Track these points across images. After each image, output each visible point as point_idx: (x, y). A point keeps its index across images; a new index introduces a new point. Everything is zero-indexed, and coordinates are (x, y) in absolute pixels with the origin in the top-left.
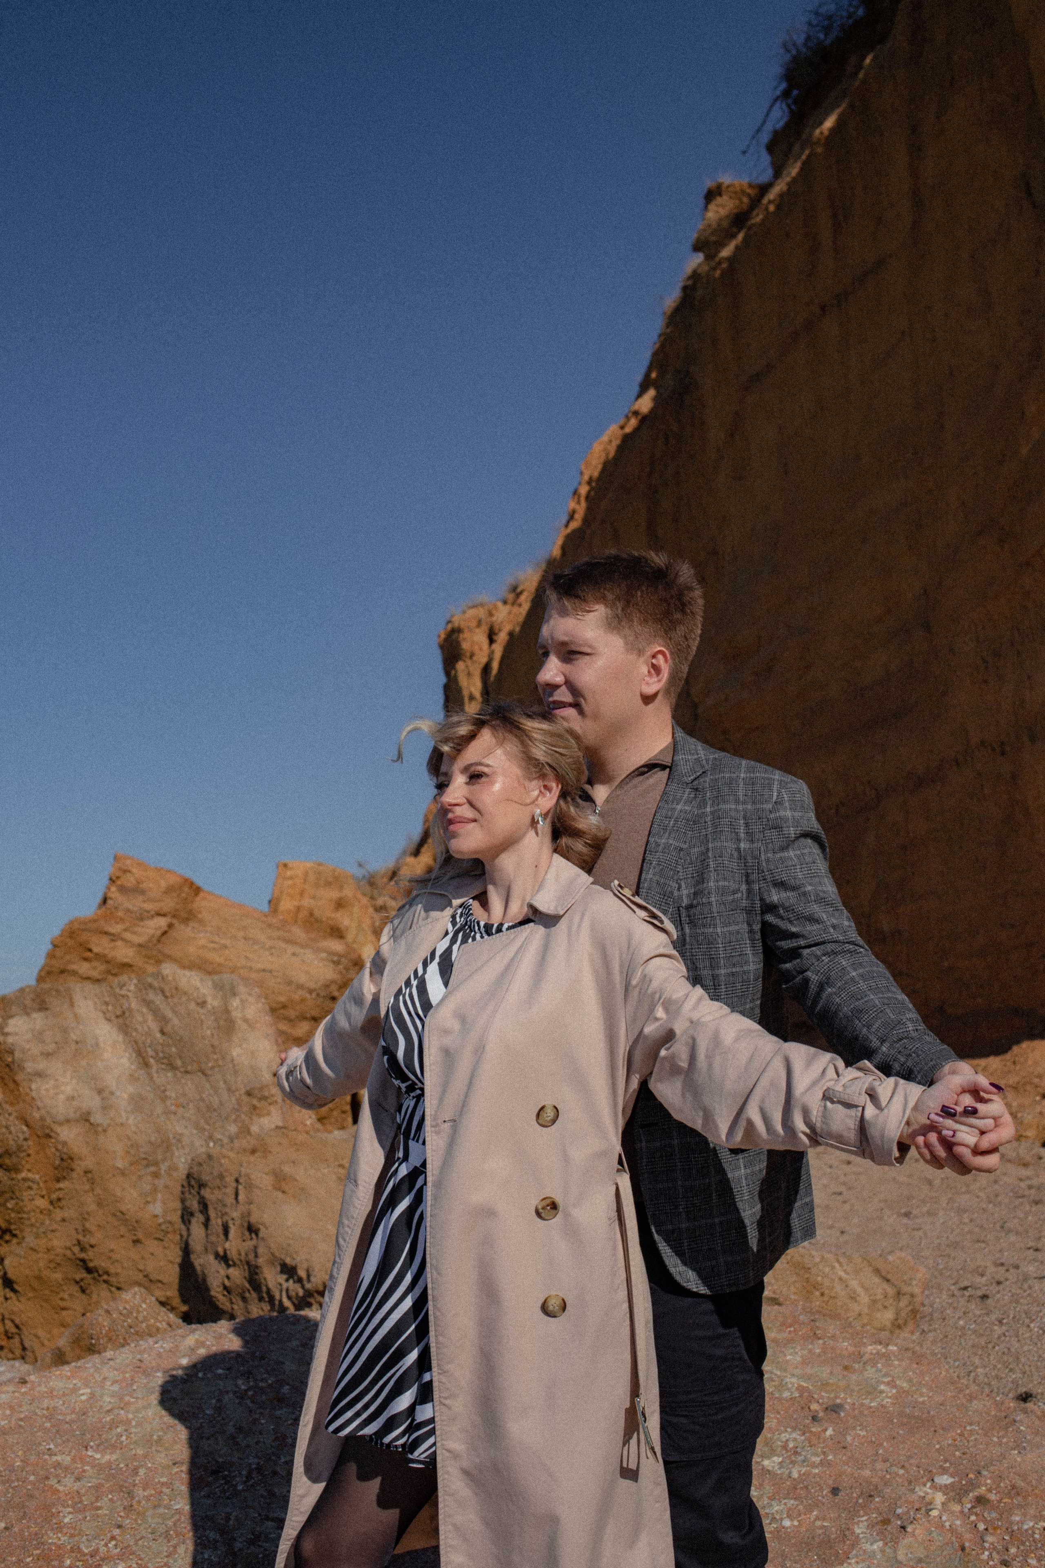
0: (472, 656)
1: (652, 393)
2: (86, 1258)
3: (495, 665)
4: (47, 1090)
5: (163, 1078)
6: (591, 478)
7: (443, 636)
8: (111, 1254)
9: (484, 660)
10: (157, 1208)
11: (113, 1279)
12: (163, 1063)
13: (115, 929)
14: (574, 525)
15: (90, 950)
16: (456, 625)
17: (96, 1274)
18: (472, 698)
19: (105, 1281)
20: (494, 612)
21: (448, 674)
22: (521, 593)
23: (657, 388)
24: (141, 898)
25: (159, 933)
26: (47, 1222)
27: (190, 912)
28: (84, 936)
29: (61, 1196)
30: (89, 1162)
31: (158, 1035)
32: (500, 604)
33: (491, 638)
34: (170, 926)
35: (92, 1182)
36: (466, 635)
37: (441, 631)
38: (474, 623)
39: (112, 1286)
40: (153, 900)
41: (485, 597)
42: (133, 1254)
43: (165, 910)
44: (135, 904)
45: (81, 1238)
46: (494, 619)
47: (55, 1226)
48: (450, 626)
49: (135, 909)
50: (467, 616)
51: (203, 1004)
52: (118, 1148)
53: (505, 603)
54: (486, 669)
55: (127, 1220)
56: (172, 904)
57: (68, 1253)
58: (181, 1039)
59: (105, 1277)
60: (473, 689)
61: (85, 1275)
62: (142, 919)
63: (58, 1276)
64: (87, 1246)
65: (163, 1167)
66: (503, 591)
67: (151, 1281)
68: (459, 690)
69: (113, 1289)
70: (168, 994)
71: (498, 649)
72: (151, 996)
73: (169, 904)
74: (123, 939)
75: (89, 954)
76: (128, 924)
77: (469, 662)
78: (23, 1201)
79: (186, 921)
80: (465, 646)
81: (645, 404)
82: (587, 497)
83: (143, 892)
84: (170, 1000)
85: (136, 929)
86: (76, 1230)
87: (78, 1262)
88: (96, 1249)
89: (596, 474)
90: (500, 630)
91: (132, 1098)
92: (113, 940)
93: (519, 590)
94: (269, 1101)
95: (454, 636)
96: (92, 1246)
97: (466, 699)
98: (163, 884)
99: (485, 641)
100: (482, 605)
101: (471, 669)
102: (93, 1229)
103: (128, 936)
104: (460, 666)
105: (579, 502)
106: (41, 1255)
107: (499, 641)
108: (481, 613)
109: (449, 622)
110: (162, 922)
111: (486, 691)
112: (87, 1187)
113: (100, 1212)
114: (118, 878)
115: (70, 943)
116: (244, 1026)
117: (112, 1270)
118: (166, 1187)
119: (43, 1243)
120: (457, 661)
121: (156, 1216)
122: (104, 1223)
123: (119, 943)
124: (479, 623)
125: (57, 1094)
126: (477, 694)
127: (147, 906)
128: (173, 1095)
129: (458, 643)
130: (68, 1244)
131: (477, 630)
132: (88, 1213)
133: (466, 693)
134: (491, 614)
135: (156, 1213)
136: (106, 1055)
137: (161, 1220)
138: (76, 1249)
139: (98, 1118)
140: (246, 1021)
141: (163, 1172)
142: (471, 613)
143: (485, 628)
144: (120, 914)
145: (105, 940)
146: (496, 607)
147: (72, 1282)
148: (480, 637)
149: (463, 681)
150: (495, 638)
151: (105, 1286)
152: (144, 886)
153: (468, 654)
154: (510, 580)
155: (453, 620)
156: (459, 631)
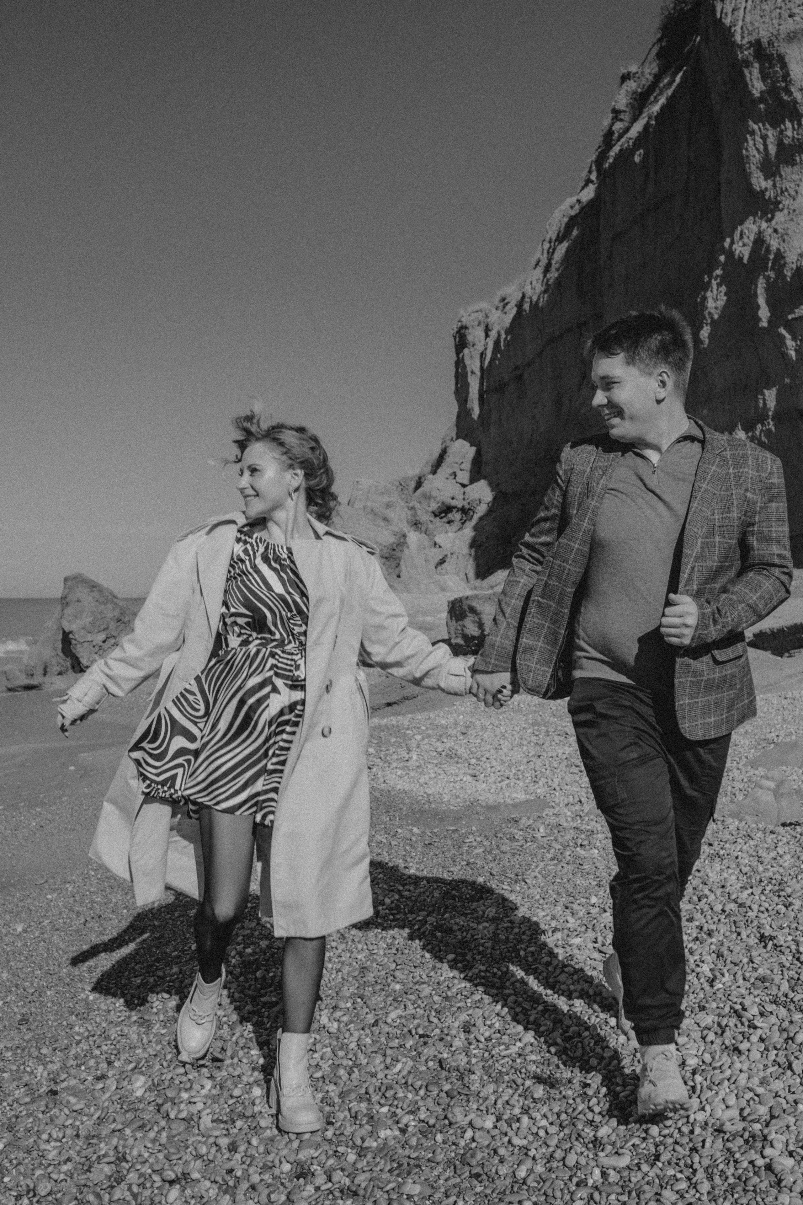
0: (474, 345)
3: (489, 353)
7: (456, 330)
9: (482, 349)
16: (464, 324)
18: (473, 373)
20: (490, 315)
21: (458, 354)
22: (507, 304)
32: (494, 311)
33: (487, 334)
36: (470, 330)
37: (455, 327)
38: (476, 323)
41: (484, 305)
46: (489, 320)
48: (460, 324)
50: (471, 318)
53: (497, 309)
54: (482, 355)
60: (474, 367)
66: (496, 301)
68: (465, 367)
71: (490, 343)
77: (472, 349)
80: (470, 338)
90: (492, 330)
93: (506, 301)
95: (463, 331)
97: (469, 374)
99: (483, 335)
100: (482, 311)
101: (473, 354)
104: (466, 351)
107: (491, 337)
108: (480, 316)
109: (460, 321)
111: (483, 371)
120: (464, 348)
124: (479, 323)
126: (477, 371)
129: (465, 336)
131: (478, 328)
133: (469, 369)
134: (487, 316)
142: (474, 316)
143: (482, 327)
146: (491, 312)
148: (480, 333)
149: (467, 362)
150: (490, 333)
153: (472, 344)
154: (500, 295)
155: (463, 319)
156: (466, 328)
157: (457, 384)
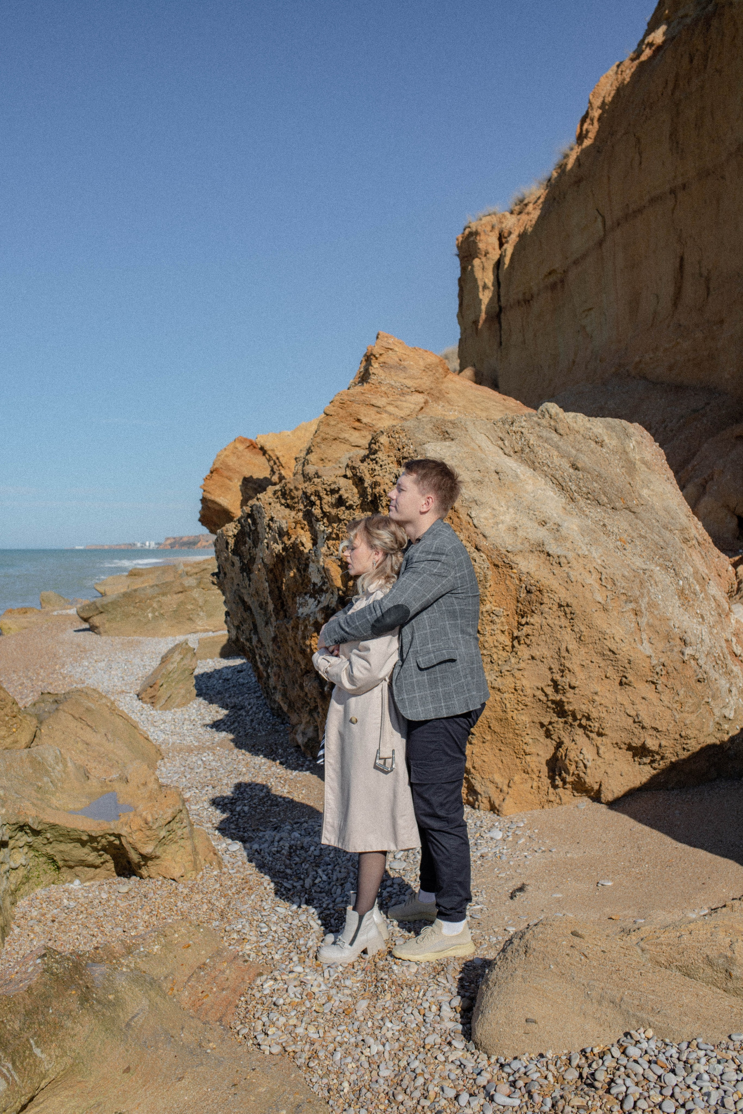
0: (486, 254)
1: (663, 28)
2: (564, 699)
3: (507, 260)
4: (486, 519)
5: (596, 513)
6: (603, 103)
7: (460, 239)
8: (596, 698)
9: (497, 257)
10: (646, 649)
11: (595, 725)
12: (588, 499)
13: (381, 402)
14: (587, 143)
15: (359, 420)
16: (474, 230)
17: (570, 719)
18: (485, 287)
19: (580, 726)
20: (503, 220)
21: (464, 269)
22: (526, 204)
23: (669, 25)
24: (403, 375)
25: (418, 408)
26: (513, 660)
27: (440, 391)
28: (355, 407)
29: (530, 632)
30: (563, 595)
31: (571, 470)
32: (507, 214)
33: (502, 240)
34: (426, 402)
35: (571, 616)
36: (483, 237)
37: (461, 235)
38: (489, 228)
39: (591, 732)
40: (412, 377)
41: (497, 208)
42: (622, 696)
43: (424, 387)
44: (398, 379)
45: (557, 677)
46: (504, 225)
47: (522, 665)
48: (467, 231)
49: (398, 384)
50: (483, 222)
51: (600, 443)
52: (592, 580)
53: (512, 213)
54: (498, 264)
55: (617, 660)
56: (428, 383)
57: (539, 694)
58: (599, 475)
59: (584, 722)
60: (487, 281)
61: (555, 719)
62: (403, 394)
63: (524, 718)
64: (567, 687)
65: (643, 603)
66: (511, 203)
67: (643, 728)
68: (474, 281)
69: (593, 735)
70: (562, 432)
71: (509, 248)
72: (545, 433)
73: (426, 382)
74: (386, 412)
75: (357, 424)
76: (391, 398)
77: (484, 259)
78: (484, 635)
79: (437, 399)
80: (481, 245)
81: (658, 36)
82: (599, 119)
83: (404, 369)
84: (565, 437)
85: (399, 403)
86: (550, 669)
87: (549, 703)
88: (577, 691)
89: (609, 99)
90: (510, 233)
91: (583, 531)
92: (378, 413)
93: (526, 202)
94: (690, 543)
95: (472, 239)
96: (573, 688)
97: (481, 289)
98: (422, 363)
99: (497, 242)
100: (495, 214)
101: (485, 264)
102: (577, 669)
103: (390, 409)
104: (476, 262)
105: (592, 124)
106: (506, 695)
107: (510, 242)
108: (494, 220)
109: (467, 227)
110: (420, 398)
111: (497, 283)
112: (564, 622)
113: (583, 650)
114: (381, 355)
115: (342, 412)
116: (644, 468)
117: (594, 715)
118: (650, 625)
119: (509, 682)
120: (474, 258)
121: (650, 657)
122: (589, 662)
123: (385, 416)
124: (493, 227)
125: (497, 524)
126: (490, 284)
127: (409, 383)
128: (616, 530)
129: (475, 243)
130: (540, 685)
131: (491, 234)
132: (567, 650)
133: (480, 284)
134: (501, 222)
135: (648, 653)
136: (530, 488)
137: (654, 662)
138: (550, 691)
139: (553, 548)
140: (645, 463)
141: (644, 610)
142: (485, 220)
143: (496, 234)
144: (383, 389)
145: (372, 411)
146: (504, 216)
147: (538, 726)
148: (493, 240)
149: (478, 274)
150: (505, 241)
151: (580, 731)
152: (405, 363)
153: (483, 253)
154: (516, 195)
155: (471, 225)
156: (476, 233)
157: (461, 305)
